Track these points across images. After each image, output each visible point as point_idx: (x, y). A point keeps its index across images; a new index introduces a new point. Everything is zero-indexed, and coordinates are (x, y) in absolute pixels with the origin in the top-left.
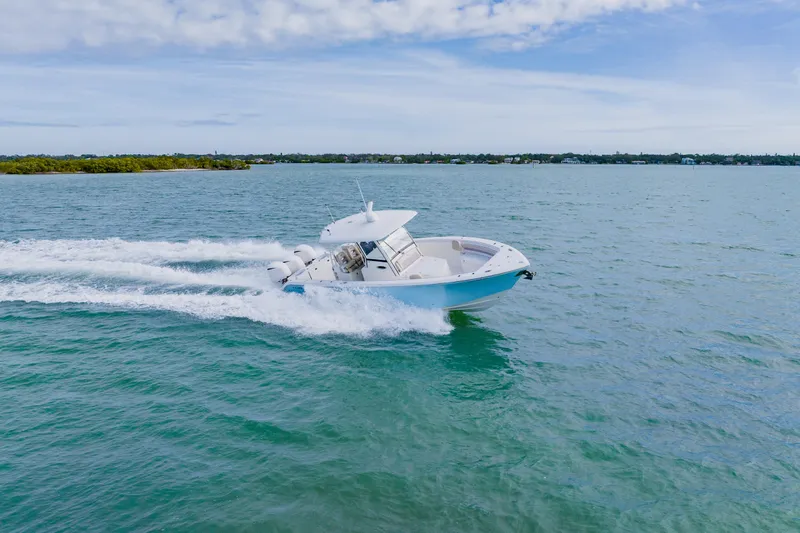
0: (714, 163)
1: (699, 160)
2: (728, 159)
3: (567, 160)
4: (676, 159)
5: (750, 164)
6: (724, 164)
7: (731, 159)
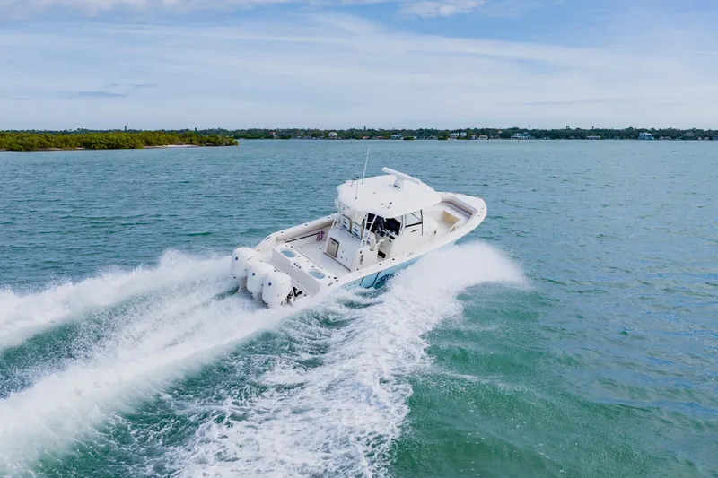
0: (673, 138)
1: (658, 135)
2: (687, 134)
3: (517, 135)
4: (632, 134)
5: (711, 139)
6: (683, 139)
7: (691, 135)
